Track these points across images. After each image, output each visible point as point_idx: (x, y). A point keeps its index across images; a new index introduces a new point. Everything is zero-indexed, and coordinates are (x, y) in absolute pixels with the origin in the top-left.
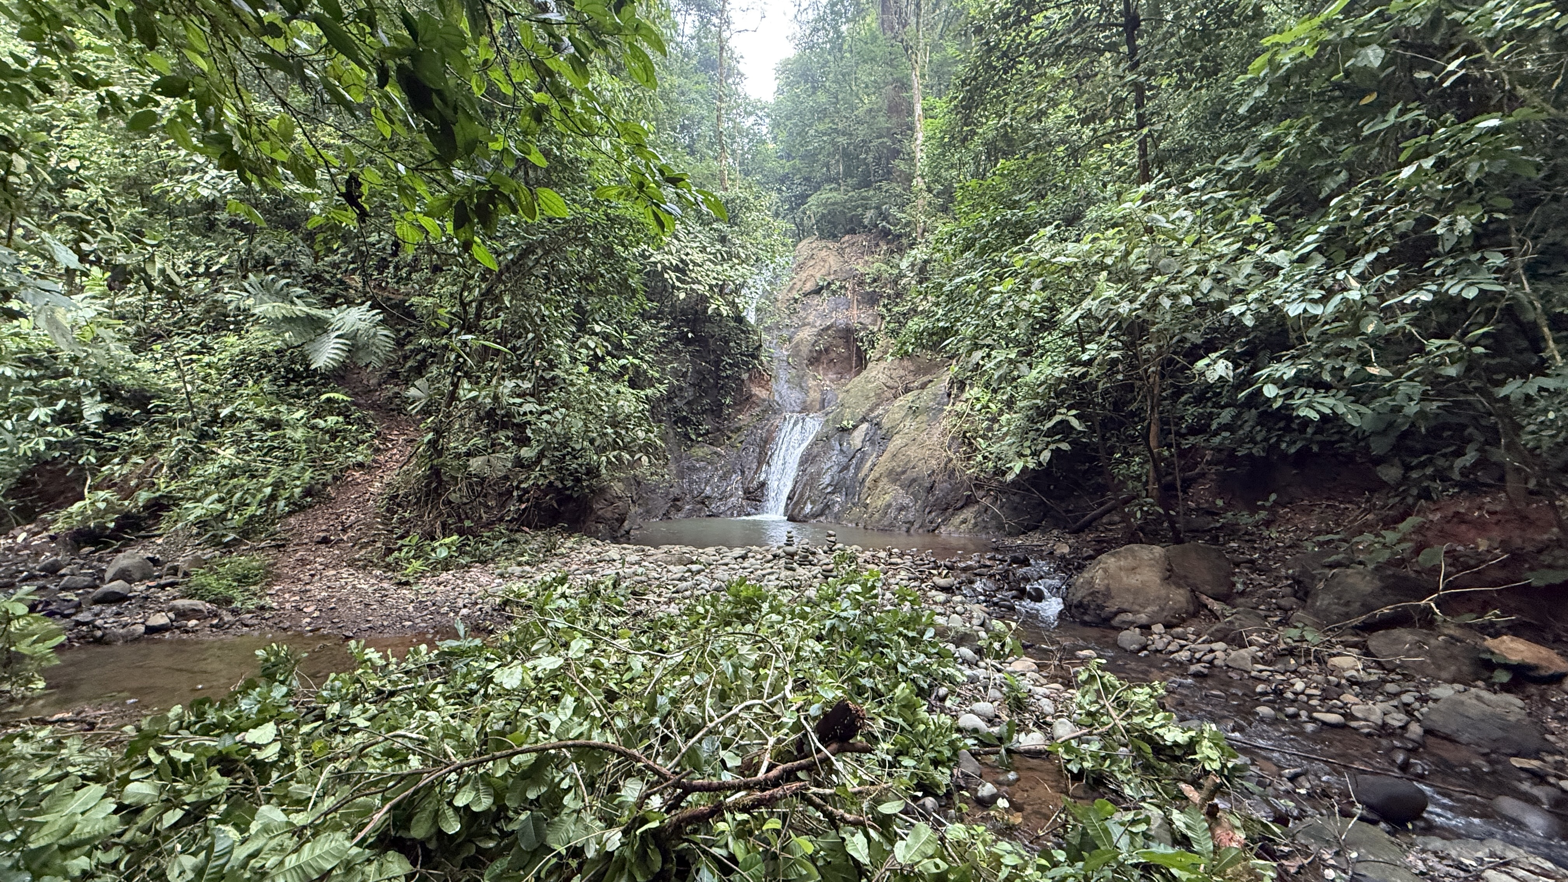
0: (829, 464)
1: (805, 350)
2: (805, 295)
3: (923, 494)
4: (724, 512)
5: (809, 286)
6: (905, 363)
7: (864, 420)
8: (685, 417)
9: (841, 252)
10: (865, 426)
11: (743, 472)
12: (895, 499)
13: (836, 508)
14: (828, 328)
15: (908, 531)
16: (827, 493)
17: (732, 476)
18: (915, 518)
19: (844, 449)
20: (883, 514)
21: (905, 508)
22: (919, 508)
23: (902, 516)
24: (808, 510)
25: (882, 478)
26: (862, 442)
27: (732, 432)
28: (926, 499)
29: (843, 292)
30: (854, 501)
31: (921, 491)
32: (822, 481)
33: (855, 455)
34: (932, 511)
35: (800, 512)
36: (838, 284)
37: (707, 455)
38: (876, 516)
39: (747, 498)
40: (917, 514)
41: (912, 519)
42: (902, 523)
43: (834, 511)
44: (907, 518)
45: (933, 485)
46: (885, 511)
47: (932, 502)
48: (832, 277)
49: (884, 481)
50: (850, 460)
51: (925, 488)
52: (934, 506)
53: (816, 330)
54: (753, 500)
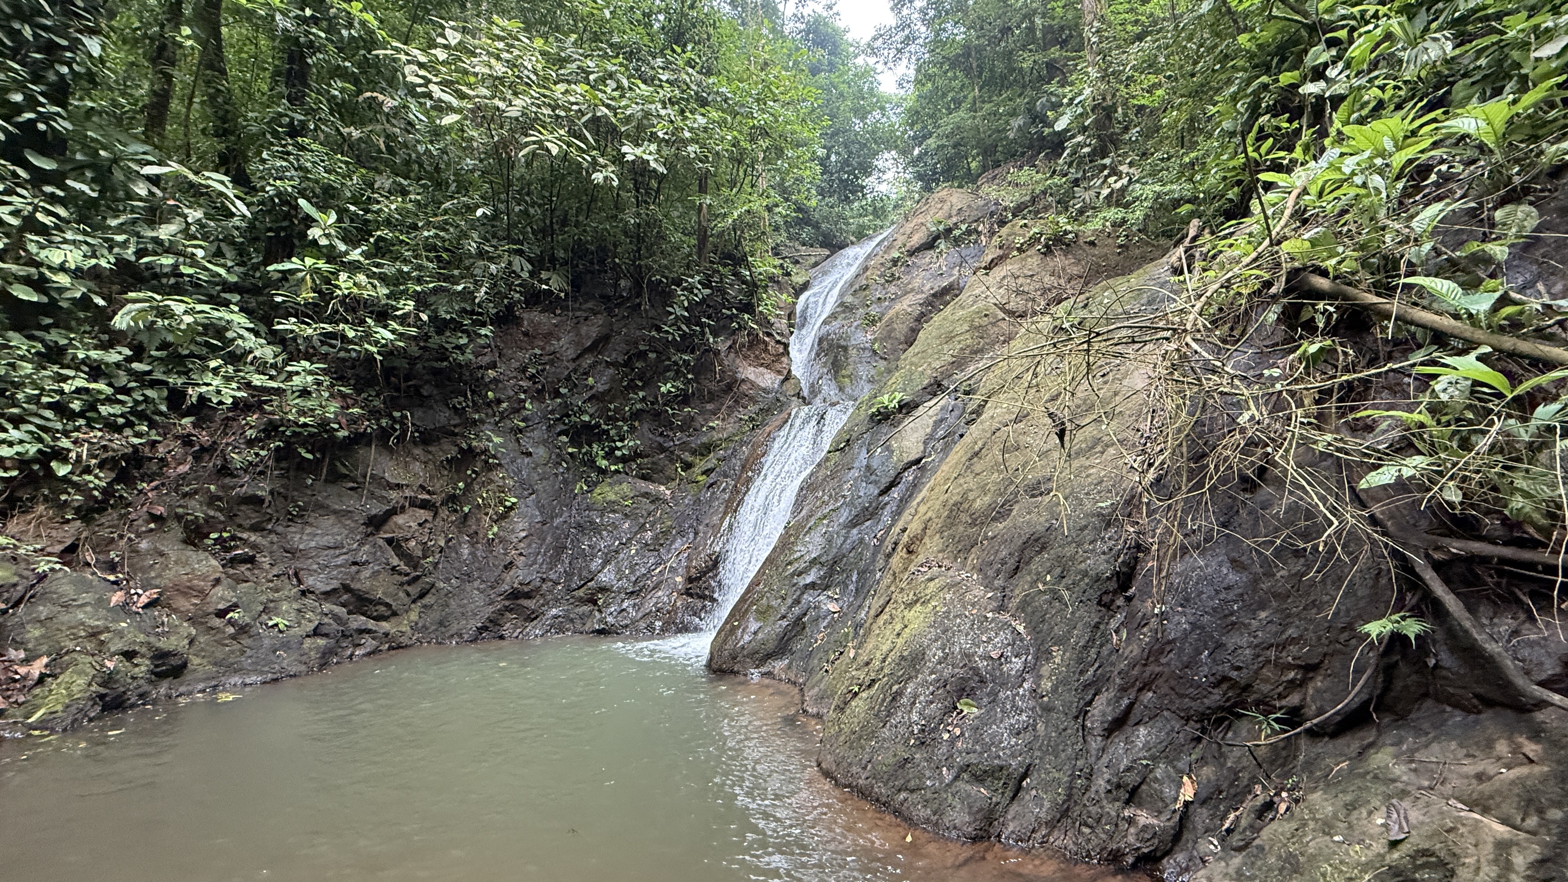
2: (912, 253)
3: (1074, 612)
4: (633, 626)
6: (1059, 260)
7: (936, 388)
9: (973, 190)
10: (936, 404)
11: (696, 535)
12: (945, 633)
13: (821, 633)
14: (945, 291)
16: (806, 586)
17: (673, 542)
18: (1030, 748)
19: (875, 464)
20: (884, 700)
21: (982, 681)
22: (1055, 689)
23: (958, 732)
24: (747, 638)
25: (926, 540)
26: (925, 443)
27: (694, 453)
28: (1092, 640)
29: (974, 237)
30: (858, 618)
31: (1066, 595)
32: (800, 549)
33: (899, 475)
34: (1133, 719)
35: (725, 641)
36: (964, 227)
37: (624, 498)
38: (859, 705)
39: (688, 593)
40: (1040, 726)
41: (1013, 756)
42: (953, 772)
43: (811, 645)
44: (987, 748)
45: (1134, 568)
46: (895, 688)
47: (1129, 664)
48: (954, 220)
49: (931, 546)
50: (885, 491)
51: (1087, 580)
52: (1140, 690)
53: (924, 296)
54: (699, 597)
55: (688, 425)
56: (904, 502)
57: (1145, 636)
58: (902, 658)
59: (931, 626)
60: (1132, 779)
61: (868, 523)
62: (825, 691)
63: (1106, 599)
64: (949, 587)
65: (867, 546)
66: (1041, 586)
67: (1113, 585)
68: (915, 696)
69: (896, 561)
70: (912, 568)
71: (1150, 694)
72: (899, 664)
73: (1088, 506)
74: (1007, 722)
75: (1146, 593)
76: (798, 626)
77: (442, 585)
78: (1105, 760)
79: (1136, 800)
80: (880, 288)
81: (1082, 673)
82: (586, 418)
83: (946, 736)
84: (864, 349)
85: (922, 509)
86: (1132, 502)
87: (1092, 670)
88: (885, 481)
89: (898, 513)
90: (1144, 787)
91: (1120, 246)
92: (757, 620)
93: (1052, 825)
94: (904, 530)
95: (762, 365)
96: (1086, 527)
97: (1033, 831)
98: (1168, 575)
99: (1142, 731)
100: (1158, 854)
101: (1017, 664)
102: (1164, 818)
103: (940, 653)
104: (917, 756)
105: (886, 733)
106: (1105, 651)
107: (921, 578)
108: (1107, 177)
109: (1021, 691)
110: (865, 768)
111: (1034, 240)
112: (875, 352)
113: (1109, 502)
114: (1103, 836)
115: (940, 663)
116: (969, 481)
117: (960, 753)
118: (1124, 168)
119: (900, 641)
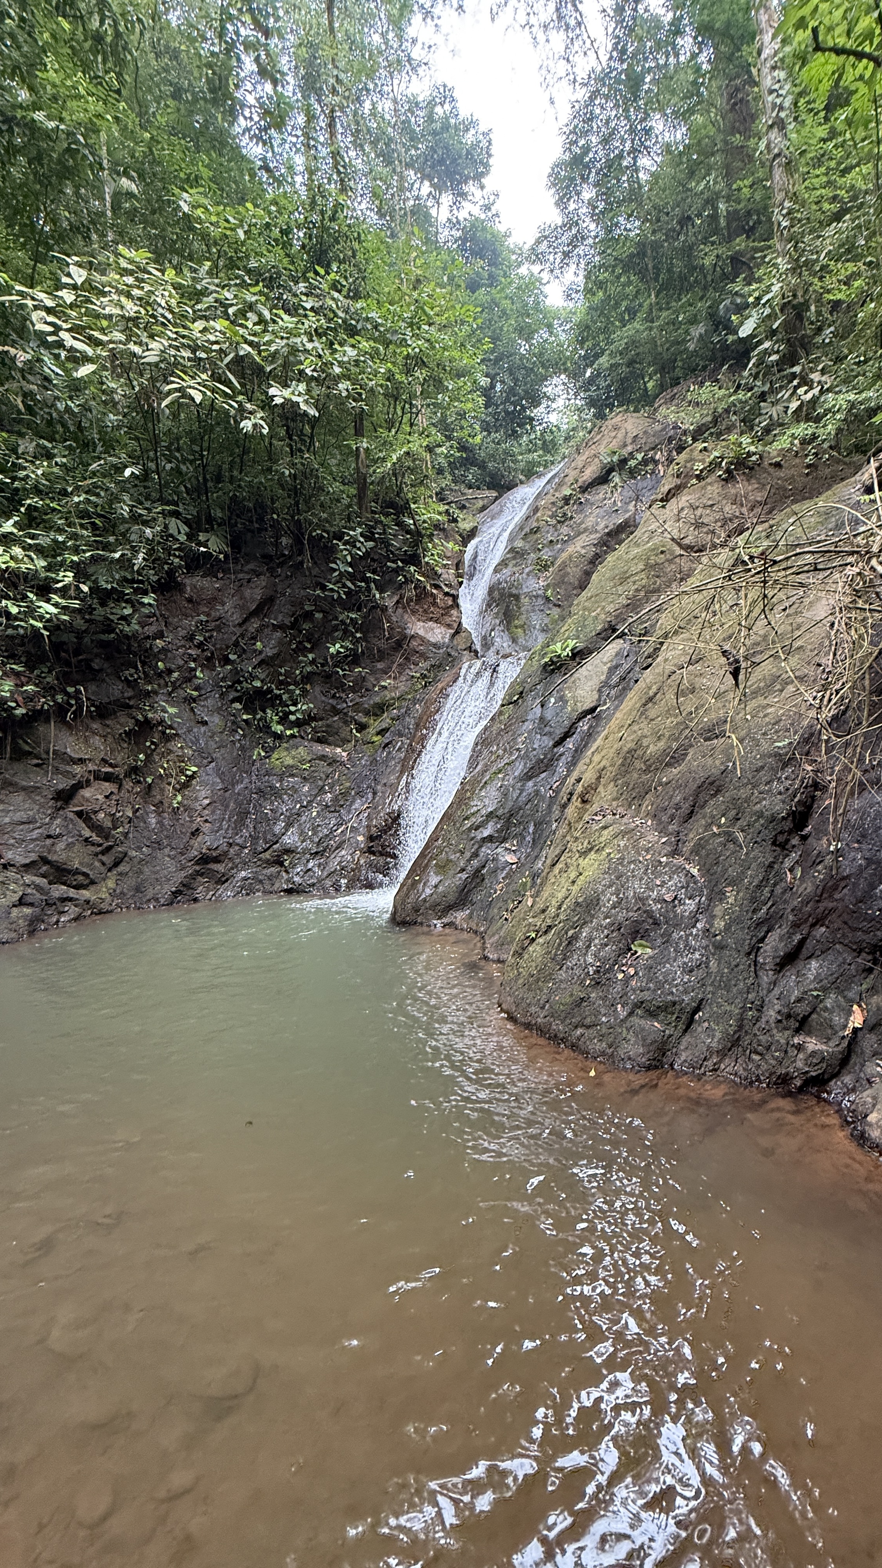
1: (574, 573)
2: (584, 489)
3: (749, 853)
4: (320, 884)
5: (589, 474)
6: (741, 487)
7: (610, 633)
8: (258, 692)
10: (613, 648)
11: (375, 794)
12: (620, 879)
13: (501, 883)
14: (620, 528)
16: (484, 840)
17: (352, 803)
18: (702, 983)
19: (549, 715)
20: (560, 945)
21: (656, 923)
22: (727, 928)
23: (632, 971)
24: (428, 891)
25: (601, 789)
26: (600, 691)
27: (367, 713)
28: (766, 879)
29: (651, 467)
30: (536, 868)
31: (740, 836)
32: (476, 804)
33: (573, 726)
34: (805, 952)
35: (407, 895)
36: (640, 456)
37: (302, 762)
38: (536, 950)
39: (370, 851)
40: (713, 964)
41: (686, 992)
42: (628, 1009)
43: (490, 895)
44: (660, 985)
45: (810, 807)
46: (570, 933)
47: (802, 902)
48: (630, 449)
49: (606, 794)
50: (560, 743)
51: (762, 821)
52: (813, 925)
53: (598, 535)
54: (381, 854)
55: (360, 685)
56: (579, 752)
57: (819, 874)
58: (577, 904)
59: (605, 873)
60: (802, 1009)
61: (543, 775)
62: (505, 938)
63: (781, 839)
64: (623, 834)
65: (543, 798)
66: (715, 829)
67: (788, 825)
68: (590, 940)
69: (571, 811)
70: (586, 817)
71: (823, 929)
72: (574, 910)
73: (765, 746)
74: (680, 961)
75: (821, 831)
76: (477, 878)
77: (134, 853)
78: (776, 992)
79: (806, 1028)
80: (552, 530)
81: (755, 911)
82: (258, 684)
83: (620, 976)
84: (536, 597)
85: (596, 758)
86: (810, 740)
87: (765, 909)
88: (559, 732)
89: (572, 764)
90: (814, 1016)
91: (809, 466)
92: (436, 874)
93: (723, 1053)
94: (579, 780)
95: (431, 619)
96: (762, 767)
97: (705, 1059)
98: (844, 813)
99: (814, 964)
100: (826, 1077)
101: (690, 905)
102: (832, 1044)
103: (614, 898)
104: (593, 995)
105: (562, 975)
106: (778, 890)
107: (595, 827)
108: (796, 388)
109: (694, 931)
110: (543, 1008)
111: (715, 465)
112: (547, 599)
113: (787, 741)
114: (773, 1062)
115: (614, 907)
116: (644, 728)
117: (634, 990)
118: (815, 377)
119: (575, 889)
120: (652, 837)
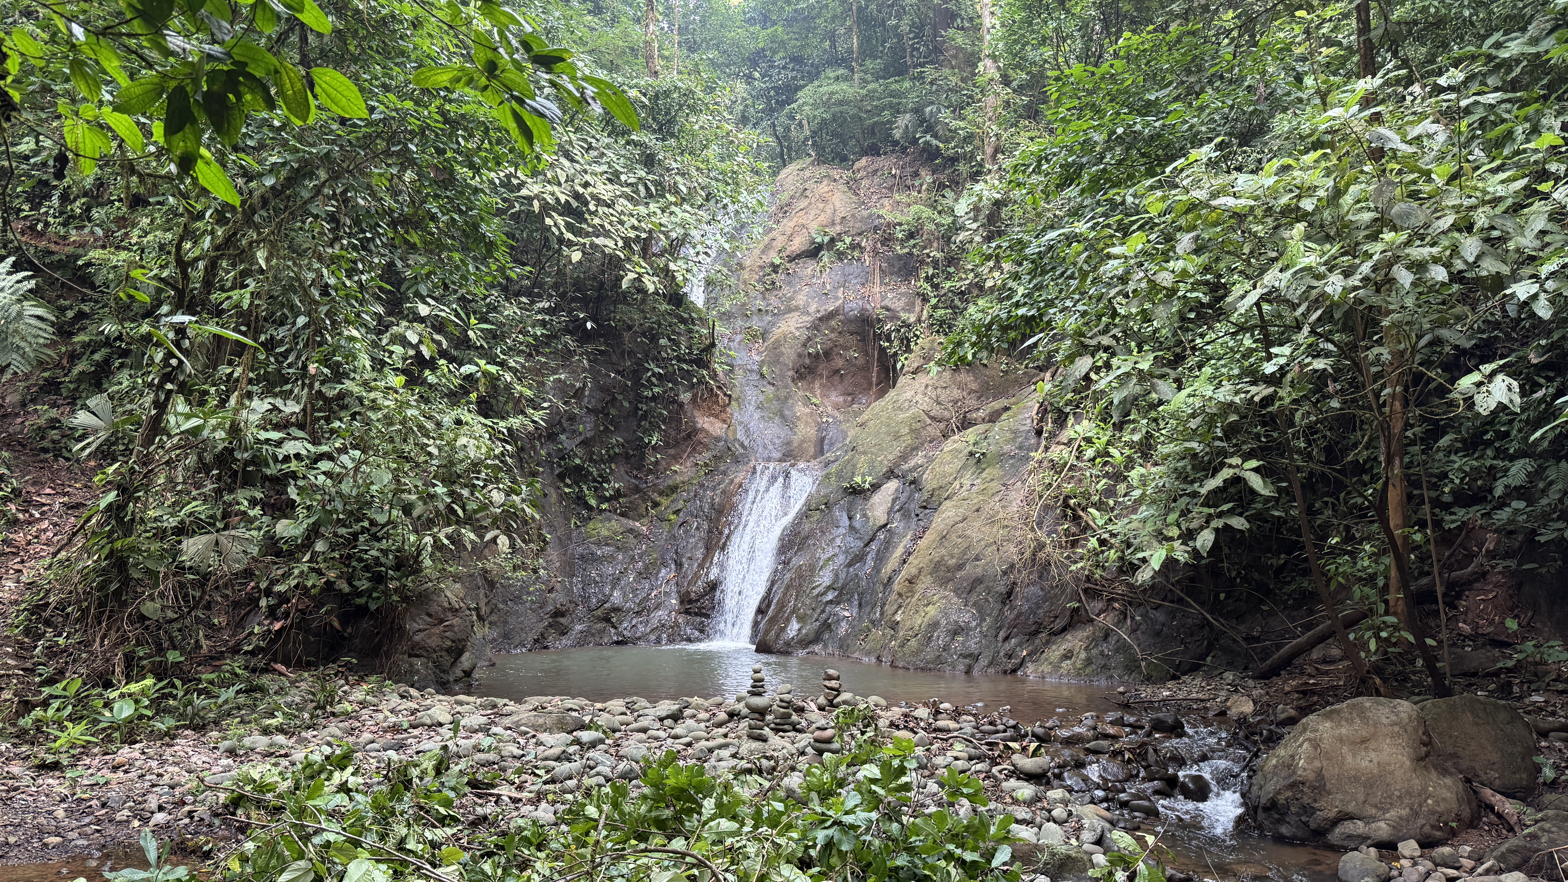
0: (830, 552)
1: (789, 354)
2: (792, 259)
3: (993, 605)
4: (643, 637)
5: (798, 244)
6: (964, 377)
7: (891, 474)
8: (578, 468)
9: (852, 185)
10: (892, 486)
11: (679, 565)
12: (946, 615)
13: (843, 629)
14: (831, 315)
15: (968, 672)
16: (827, 602)
17: (659, 571)
18: (980, 647)
20: (924, 640)
21: (963, 629)
22: (987, 629)
23: (957, 645)
24: (792, 633)
25: (923, 578)
26: (888, 514)
27: (661, 494)
28: (999, 614)
29: (856, 254)
30: (873, 617)
31: (990, 599)
32: (819, 580)
33: (874, 535)
34: (1011, 636)
35: (777, 636)
36: (848, 240)
37: (615, 533)
38: (912, 643)
39: (687, 612)
40: (983, 640)
41: (975, 650)
42: (957, 656)
43: (837, 635)
44: (966, 648)
45: (1012, 590)
46: (928, 635)
47: (1010, 621)
48: (838, 228)
49: (926, 581)
50: (866, 545)
51: (997, 594)
52: (1013, 628)
53: (810, 319)
54: (696, 614)
55: (656, 468)
56: (884, 553)
57: (1015, 612)
58: (928, 625)
59: (939, 613)
60: (1010, 651)
61: (859, 565)
63: (1003, 601)
64: (942, 598)
65: (861, 578)
66: (981, 597)
68: (938, 636)
70: (921, 590)
71: (1016, 629)
72: (927, 627)
73: (997, 567)
74: (973, 640)
75: (1016, 598)
77: (501, 606)
78: (1002, 648)
79: (1011, 657)
80: (759, 296)
81: (996, 624)
82: (578, 461)
83: (952, 647)
87: (999, 623)
88: (867, 538)
89: (878, 559)
90: (1013, 654)
92: (798, 622)
93: (988, 667)
94: (897, 571)
95: (712, 415)
97: (982, 670)
98: (1023, 593)
99: (1013, 639)
101: (974, 623)
102: (1018, 660)
103: (945, 622)
104: (943, 654)
105: (929, 649)
106: (1003, 617)
107: (929, 595)
109: (976, 632)
110: (921, 662)
112: (762, 376)
113: (1005, 566)
114: (1002, 667)
115: (946, 625)
116: (943, 551)
117: (958, 651)
119: (926, 619)
120: (955, 599)
